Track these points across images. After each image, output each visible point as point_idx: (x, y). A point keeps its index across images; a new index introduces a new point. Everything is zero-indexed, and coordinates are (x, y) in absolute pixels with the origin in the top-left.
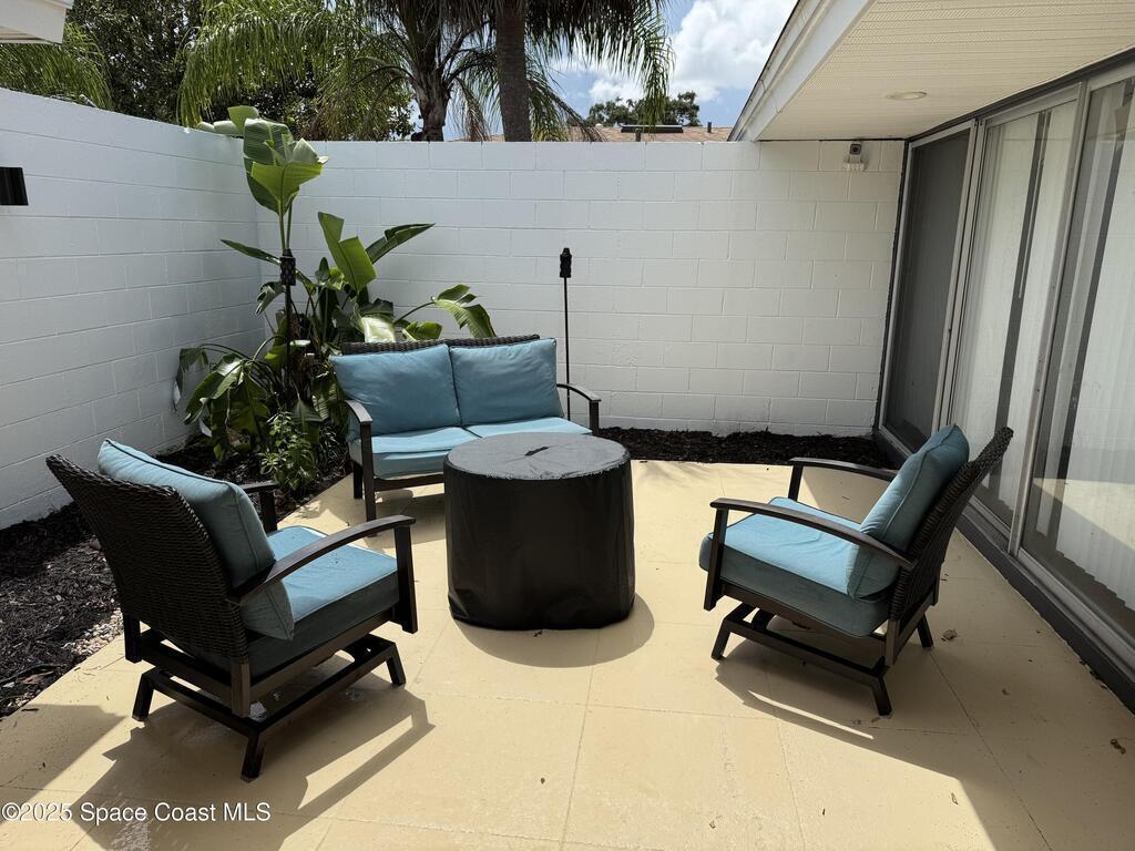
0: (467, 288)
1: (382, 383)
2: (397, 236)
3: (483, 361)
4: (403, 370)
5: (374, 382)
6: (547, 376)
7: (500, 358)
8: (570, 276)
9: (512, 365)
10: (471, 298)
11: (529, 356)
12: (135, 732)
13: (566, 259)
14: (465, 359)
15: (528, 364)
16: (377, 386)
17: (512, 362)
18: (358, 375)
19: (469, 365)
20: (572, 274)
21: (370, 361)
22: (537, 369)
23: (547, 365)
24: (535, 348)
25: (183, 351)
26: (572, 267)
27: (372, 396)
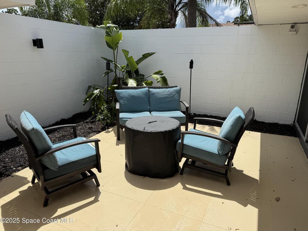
0: (162, 71)
1: (127, 98)
2: (145, 56)
3: (158, 93)
4: (134, 94)
5: (125, 97)
6: (177, 98)
7: (163, 92)
8: (192, 68)
9: (166, 95)
10: (162, 74)
11: (172, 92)
12: (29, 187)
13: (192, 63)
14: (152, 92)
15: (171, 95)
16: (126, 99)
17: (166, 94)
18: (121, 95)
19: (153, 94)
20: (193, 67)
21: (125, 92)
22: (174, 96)
23: (177, 95)
24: (174, 90)
25: (89, 86)
26: (193, 65)
27: (124, 101)
